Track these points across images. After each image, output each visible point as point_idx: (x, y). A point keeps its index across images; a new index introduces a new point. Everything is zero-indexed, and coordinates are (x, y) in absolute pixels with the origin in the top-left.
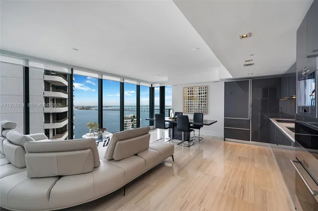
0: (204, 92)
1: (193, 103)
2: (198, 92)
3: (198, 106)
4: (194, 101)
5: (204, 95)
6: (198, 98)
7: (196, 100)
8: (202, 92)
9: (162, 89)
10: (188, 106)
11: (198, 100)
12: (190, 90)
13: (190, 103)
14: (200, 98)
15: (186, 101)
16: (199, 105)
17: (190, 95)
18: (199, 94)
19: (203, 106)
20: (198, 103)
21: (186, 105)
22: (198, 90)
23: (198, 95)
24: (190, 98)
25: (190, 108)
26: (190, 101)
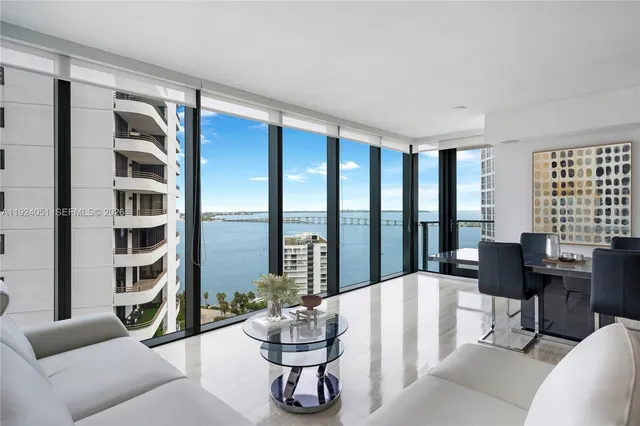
0: (621, 163)
1: (574, 207)
2: (594, 167)
3: (592, 216)
4: (575, 198)
5: (621, 176)
6: (594, 188)
7: (584, 196)
8: (612, 164)
9: (448, 159)
10: (550, 216)
11: (593, 197)
12: (558, 160)
13: (559, 207)
14: (604, 187)
15: (542, 198)
16: (599, 212)
17: (559, 180)
18: (600, 172)
19: (613, 217)
20: (593, 208)
21: (542, 215)
22: (594, 157)
23: (594, 178)
24: (559, 189)
25: (559, 224)
26: (558, 198)
